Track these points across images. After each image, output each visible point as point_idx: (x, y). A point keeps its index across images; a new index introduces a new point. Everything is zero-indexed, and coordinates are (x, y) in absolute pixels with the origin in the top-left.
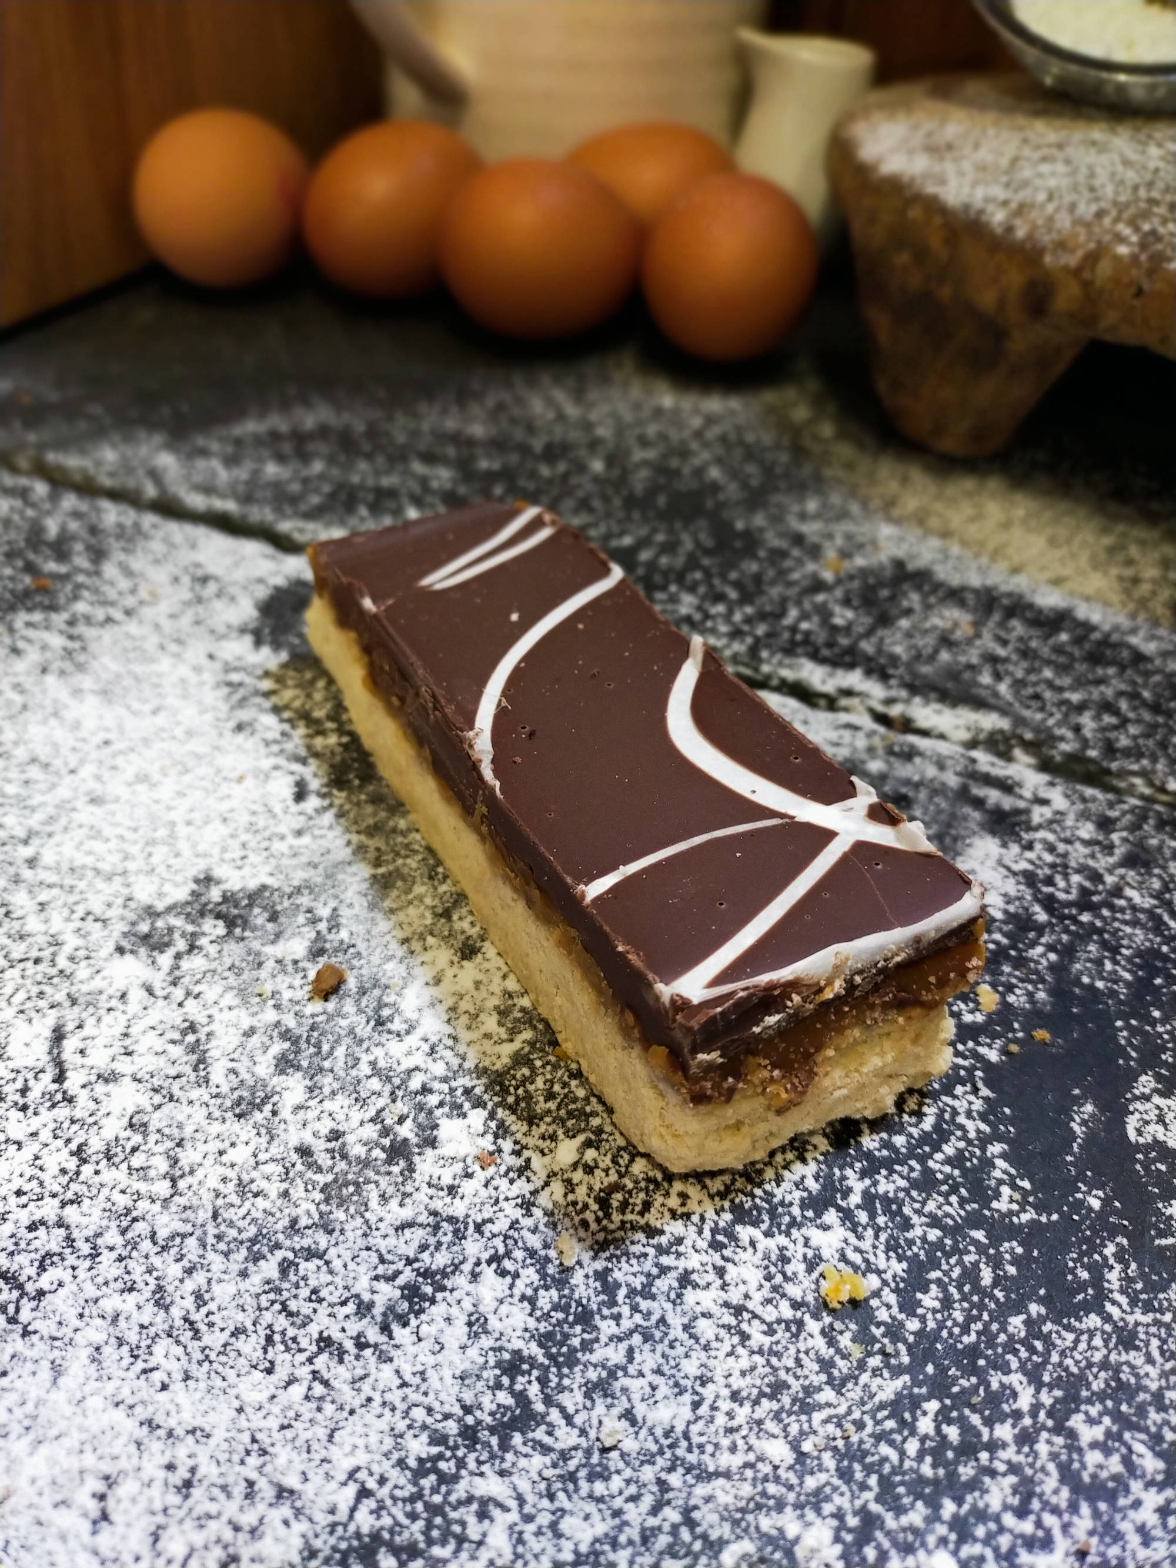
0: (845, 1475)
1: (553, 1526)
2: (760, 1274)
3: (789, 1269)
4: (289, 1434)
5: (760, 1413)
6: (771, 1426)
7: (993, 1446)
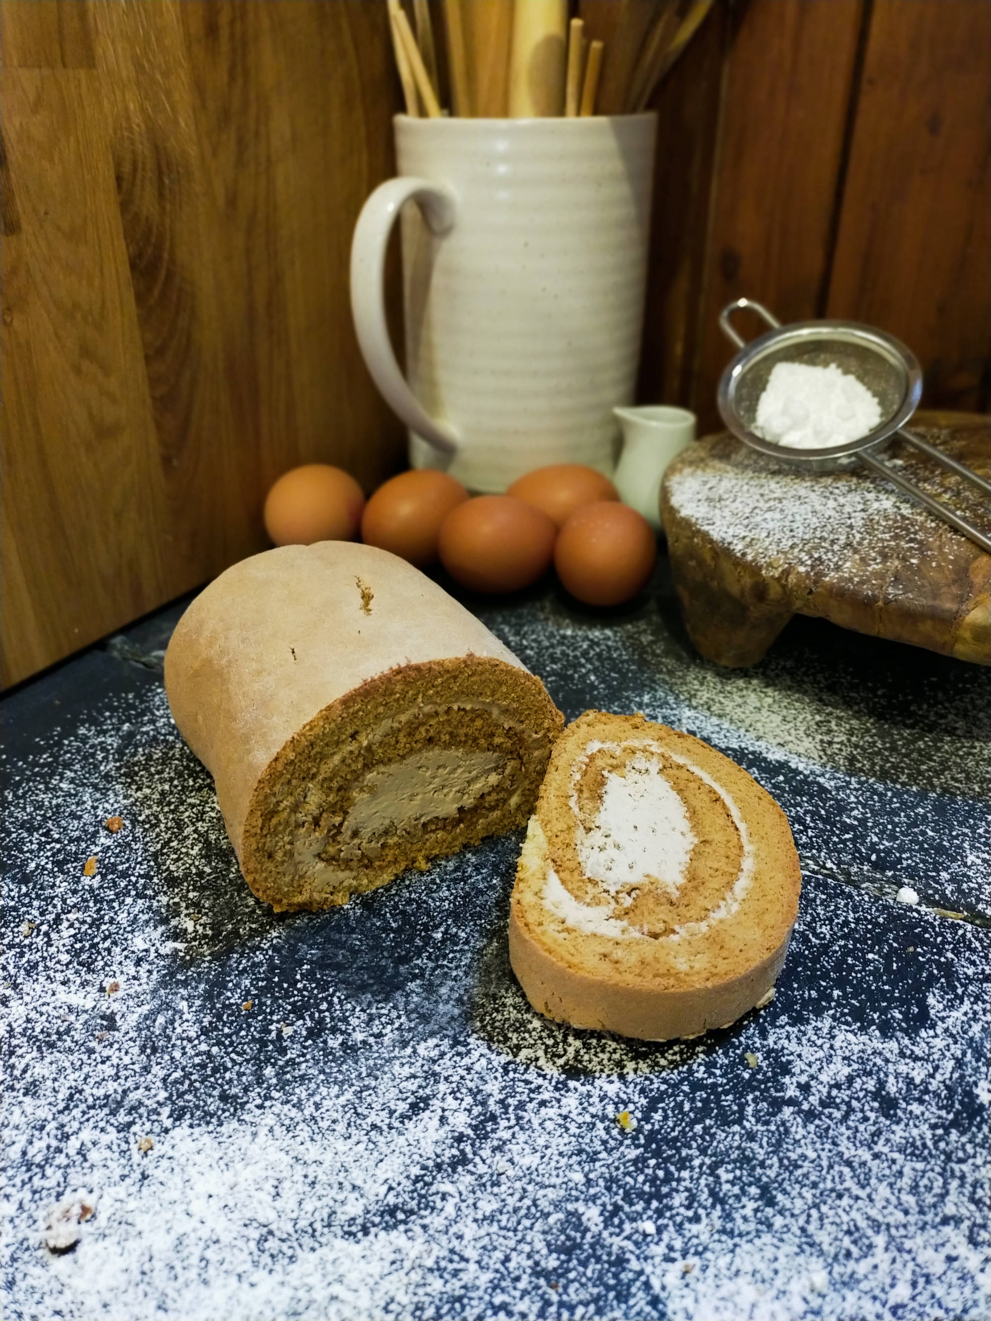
0: (608, 1189)
1: (474, 1204)
2: (578, 1102)
3: (591, 1100)
4: (358, 1164)
5: (571, 1161)
6: (576, 1167)
7: (679, 1180)
